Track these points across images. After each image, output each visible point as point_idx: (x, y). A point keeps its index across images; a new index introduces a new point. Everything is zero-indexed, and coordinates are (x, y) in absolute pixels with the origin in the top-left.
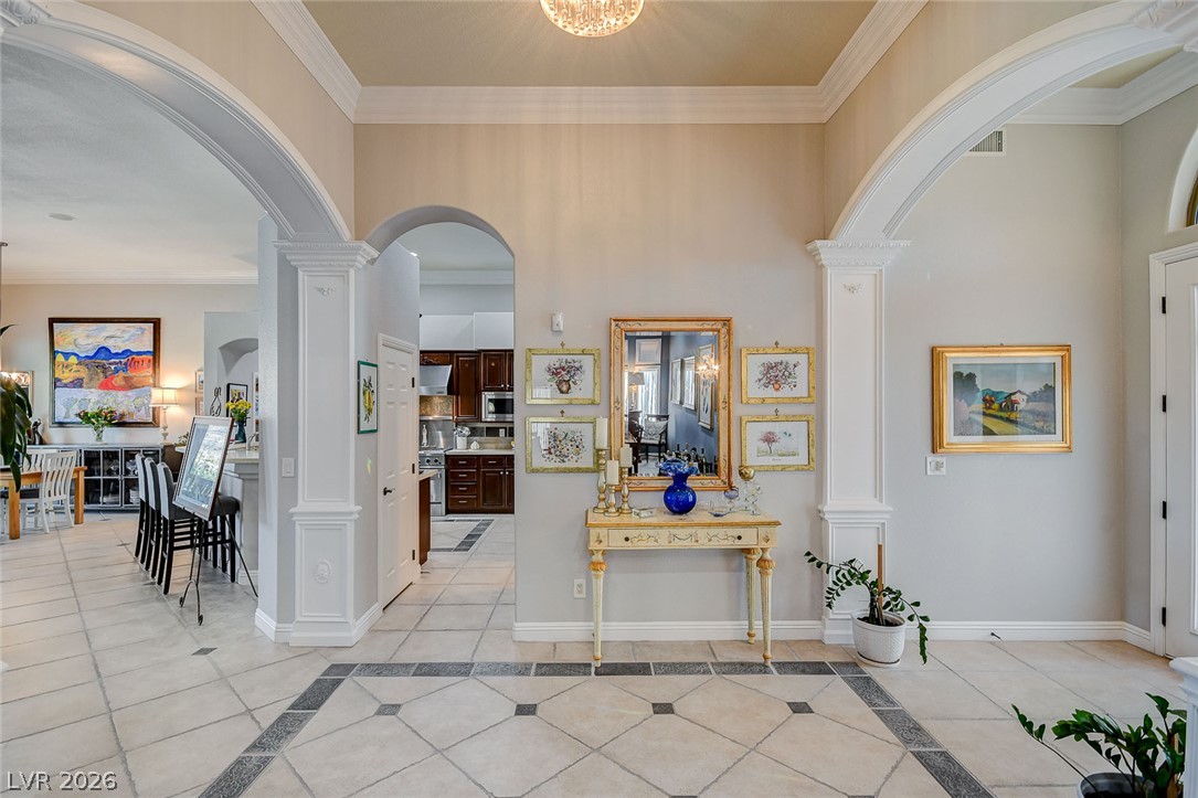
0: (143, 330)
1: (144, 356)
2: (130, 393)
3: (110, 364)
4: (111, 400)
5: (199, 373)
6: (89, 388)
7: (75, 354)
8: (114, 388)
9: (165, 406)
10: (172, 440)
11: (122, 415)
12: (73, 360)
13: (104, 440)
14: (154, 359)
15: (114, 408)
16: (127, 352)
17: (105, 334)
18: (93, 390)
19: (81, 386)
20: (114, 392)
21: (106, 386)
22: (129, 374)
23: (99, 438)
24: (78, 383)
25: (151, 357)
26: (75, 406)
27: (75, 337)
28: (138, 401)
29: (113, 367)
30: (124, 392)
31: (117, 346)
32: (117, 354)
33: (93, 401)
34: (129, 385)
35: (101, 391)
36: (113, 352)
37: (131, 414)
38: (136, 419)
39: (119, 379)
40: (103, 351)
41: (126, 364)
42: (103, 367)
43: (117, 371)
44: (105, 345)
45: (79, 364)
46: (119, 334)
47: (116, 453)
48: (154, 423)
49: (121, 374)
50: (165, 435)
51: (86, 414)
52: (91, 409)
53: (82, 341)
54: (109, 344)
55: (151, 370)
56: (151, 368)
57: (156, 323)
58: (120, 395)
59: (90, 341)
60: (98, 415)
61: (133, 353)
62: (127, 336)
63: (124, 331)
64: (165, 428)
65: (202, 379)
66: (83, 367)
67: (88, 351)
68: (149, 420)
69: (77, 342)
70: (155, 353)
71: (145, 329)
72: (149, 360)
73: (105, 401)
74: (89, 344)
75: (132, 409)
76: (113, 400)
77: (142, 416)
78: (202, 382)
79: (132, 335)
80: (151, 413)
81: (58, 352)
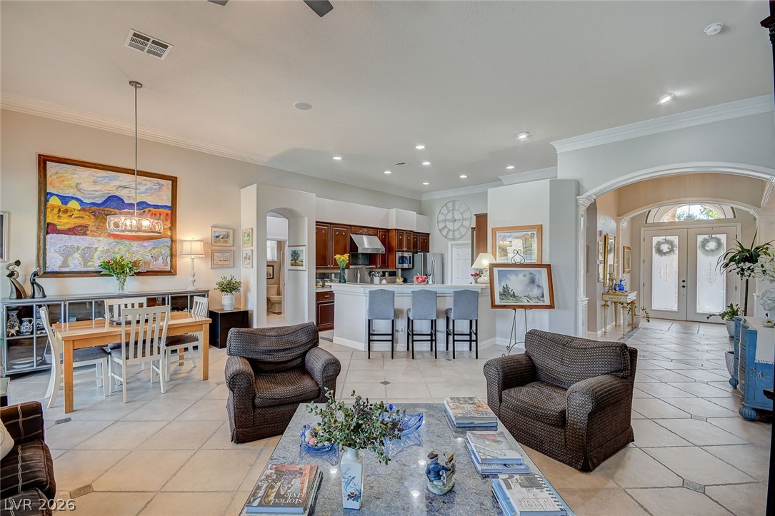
0: (161, 186)
1: (162, 210)
2: (146, 243)
3: (123, 213)
4: (124, 249)
5: (213, 230)
6: (93, 236)
7: (77, 199)
12: (73, 205)
14: (172, 213)
16: (144, 204)
17: (118, 183)
18: (100, 238)
19: (85, 234)
20: (126, 242)
24: (80, 230)
25: (168, 212)
26: (77, 255)
27: (77, 181)
28: (154, 251)
30: (140, 242)
31: (131, 197)
32: (131, 204)
33: (101, 249)
35: (112, 240)
36: (126, 202)
37: (147, 263)
38: (152, 267)
40: (115, 199)
41: (142, 215)
44: (117, 194)
45: (83, 210)
46: (133, 186)
48: (171, 272)
50: (194, 281)
53: (84, 186)
54: (122, 194)
55: (168, 223)
56: (168, 221)
57: (174, 180)
58: (136, 244)
59: (98, 188)
61: (148, 205)
62: (142, 188)
63: (140, 183)
64: (194, 276)
65: (216, 234)
66: (87, 213)
67: (94, 198)
68: (168, 268)
69: (81, 187)
70: (173, 208)
71: (163, 185)
72: (167, 214)
73: (117, 250)
74: (96, 191)
75: (149, 258)
76: (126, 249)
77: (159, 265)
78: (217, 237)
79: (150, 189)
80: (169, 262)
81: (52, 194)
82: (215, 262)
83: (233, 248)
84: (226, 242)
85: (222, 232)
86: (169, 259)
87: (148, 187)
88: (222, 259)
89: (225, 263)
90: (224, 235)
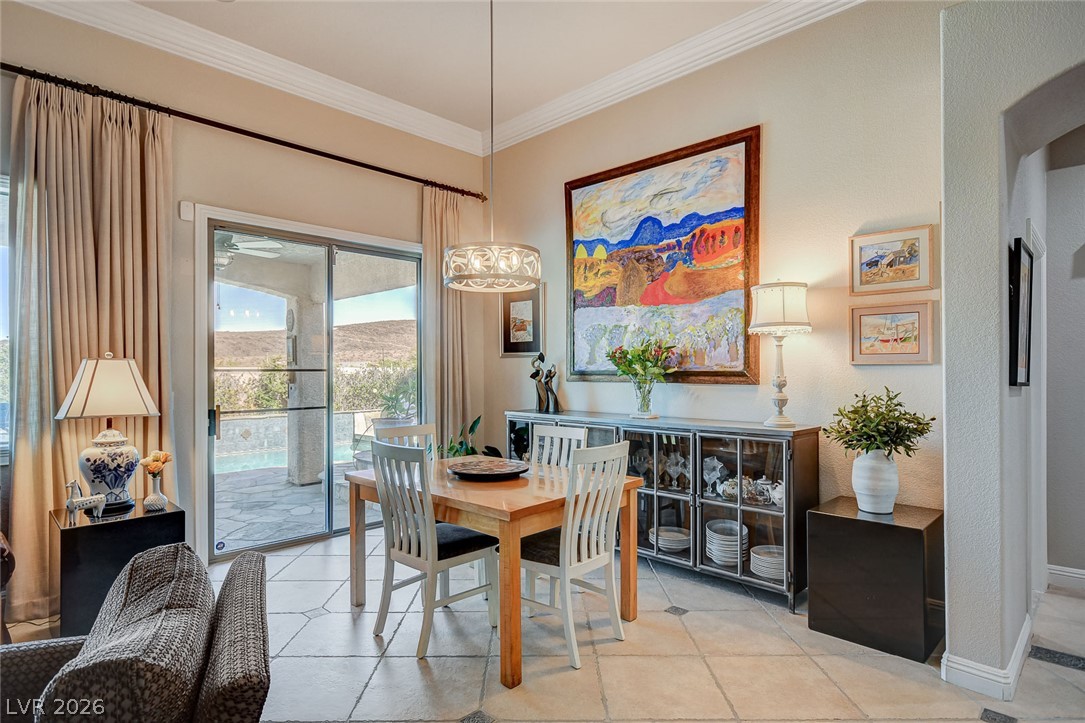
0: (722, 164)
1: (726, 223)
2: (697, 308)
3: (661, 250)
4: (663, 325)
5: (859, 242)
6: (625, 303)
7: (604, 242)
8: (668, 300)
9: (779, 331)
10: (798, 419)
11: (683, 357)
12: (600, 252)
13: (655, 408)
14: (747, 223)
15: (668, 341)
16: (693, 219)
17: (651, 191)
18: (630, 307)
19: (612, 303)
20: (666, 309)
21: (653, 298)
22: (697, 266)
23: (645, 404)
24: (607, 297)
25: (739, 221)
26: (604, 342)
27: (602, 209)
28: (713, 325)
29: (665, 256)
30: (687, 307)
31: (670, 212)
32: (672, 227)
33: (631, 328)
34: (696, 290)
35: (646, 309)
36: (664, 225)
37: (699, 354)
38: (710, 364)
39: (675, 283)
40: (649, 224)
41: (689, 246)
42: (649, 259)
43: (672, 262)
44: (651, 213)
45: (610, 258)
46: (675, 186)
47: (683, 440)
48: (746, 376)
49: (681, 268)
50: (782, 403)
51: (624, 354)
52: (631, 343)
55: (739, 253)
56: (741, 246)
57: (751, 139)
58: (680, 311)
59: (626, 211)
60: (642, 358)
61: (701, 219)
62: (690, 185)
63: (685, 176)
64: (781, 386)
65: (869, 255)
66: (615, 263)
67: (623, 231)
68: (739, 366)
69: (606, 218)
70: (750, 211)
71: (727, 160)
72: (737, 230)
73: (652, 328)
74: (624, 218)
75: (702, 342)
76: (666, 324)
77: (721, 358)
78: (873, 264)
79: (703, 181)
80: (741, 350)
81: (579, 242)
82: (866, 344)
83: (932, 295)
84: (905, 275)
85: (891, 244)
86: (741, 341)
87: (698, 177)
88: (888, 335)
89: (899, 347)
90: (898, 254)
